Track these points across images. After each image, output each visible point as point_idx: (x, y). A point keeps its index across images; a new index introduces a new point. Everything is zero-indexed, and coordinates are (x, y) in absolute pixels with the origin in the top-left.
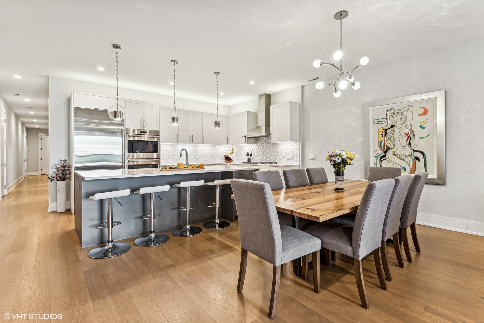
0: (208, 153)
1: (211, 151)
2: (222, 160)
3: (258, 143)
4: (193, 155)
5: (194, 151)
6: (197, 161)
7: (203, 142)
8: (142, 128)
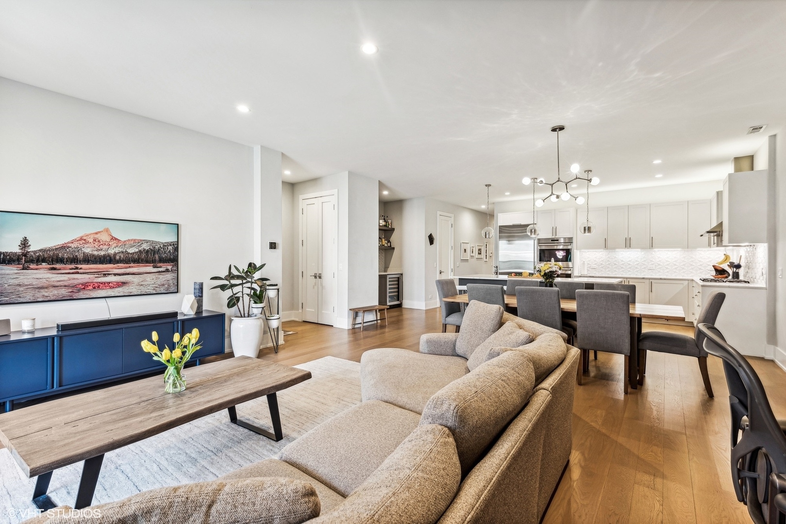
0: (676, 261)
5: (645, 259)
7: (652, 246)
8: (554, 237)
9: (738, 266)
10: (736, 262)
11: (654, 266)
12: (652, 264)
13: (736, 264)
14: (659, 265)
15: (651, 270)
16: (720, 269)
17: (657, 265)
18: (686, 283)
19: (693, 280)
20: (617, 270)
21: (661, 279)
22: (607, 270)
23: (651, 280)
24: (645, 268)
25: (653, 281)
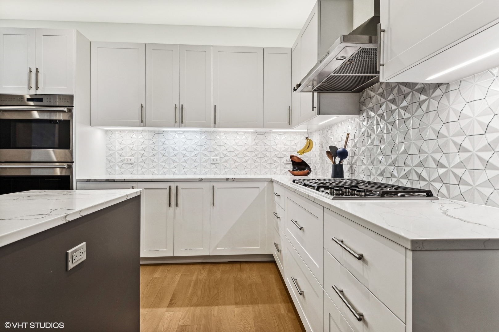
0: (246, 150)
1: (255, 147)
2: (285, 168)
3: (364, 108)
4: (205, 155)
5: (206, 147)
6: (215, 170)
7: (214, 123)
8: (32, 92)
9: (343, 154)
10: (340, 146)
11: (218, 158)
12: (216, 155)
13: (340, 150)
14: (225, 156)
15: (214, 164)
16: (298, 161)
17: (222, 156)
18: (262, 185)
19: (271, 181)
20: (166, 166)
21: (227, 180)
22: (151, 166)
23: (213, 184)
24: (206, 161)
25: (216, 185)
